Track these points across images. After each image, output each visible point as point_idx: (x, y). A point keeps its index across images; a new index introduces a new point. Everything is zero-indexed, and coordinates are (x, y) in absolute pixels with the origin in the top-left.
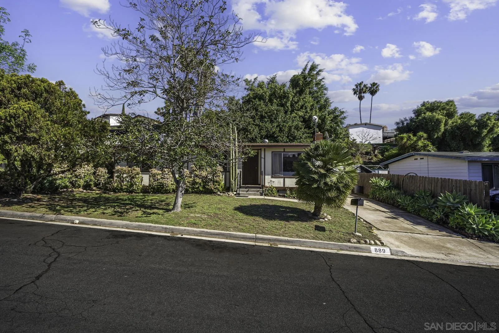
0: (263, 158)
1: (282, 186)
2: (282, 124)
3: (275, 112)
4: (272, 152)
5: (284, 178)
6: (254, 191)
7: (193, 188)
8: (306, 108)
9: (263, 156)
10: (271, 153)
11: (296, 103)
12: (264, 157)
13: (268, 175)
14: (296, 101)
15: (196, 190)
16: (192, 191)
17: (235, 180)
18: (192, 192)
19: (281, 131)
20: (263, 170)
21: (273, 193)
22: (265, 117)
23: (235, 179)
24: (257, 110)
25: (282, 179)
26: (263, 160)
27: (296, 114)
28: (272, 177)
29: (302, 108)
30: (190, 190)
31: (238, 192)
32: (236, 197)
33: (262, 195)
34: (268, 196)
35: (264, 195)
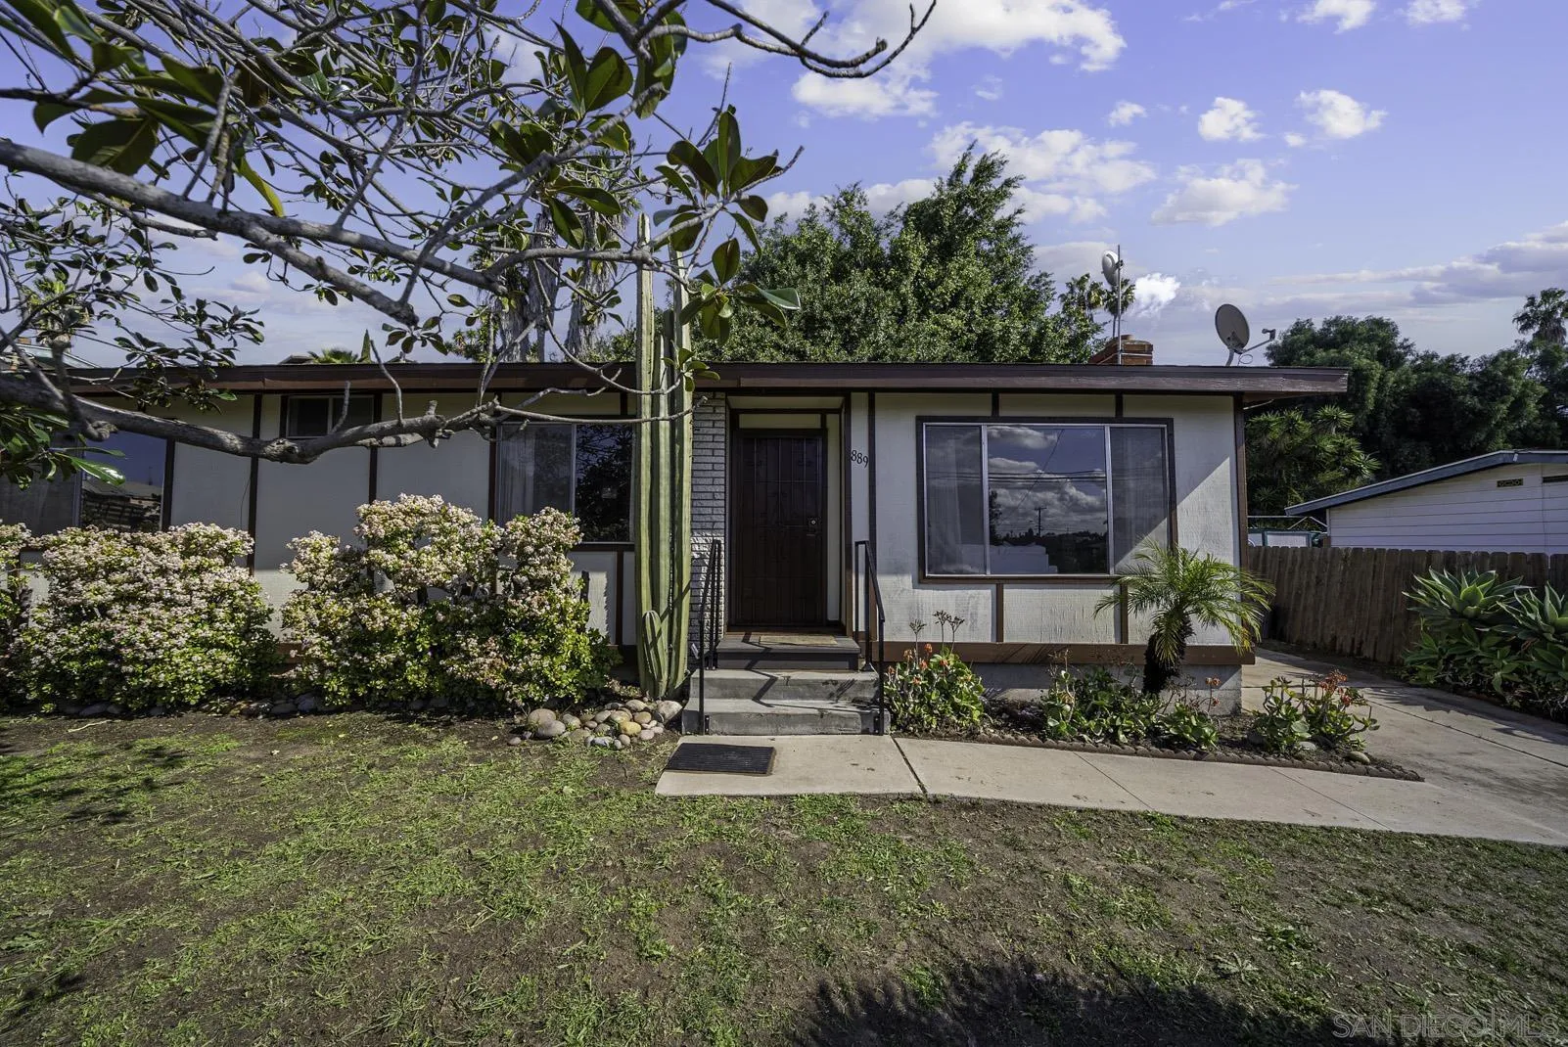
0: (857, 460)
1: (992, 639)
2: (890, 351)
4: (920, 420)
5: (999, 585)
6: (812, 690)
7: (360, 674)
9: (859, 444)
10: (912, 423)
11: (933, 286)
12: (865, 453)
13: (898, 570)
14: (933, 278)
15: (380, 684)
16: (354, 695)
17: (670, 612)
18: (357, 704)
20: (860, 532)
21: (956, 708)
23: (676, 603)
25: (988, 592)
26: (859, 472)
28: (922, 581)
29: (955, 303)
30: (333, 685)
31: (693, 704)
32: (671, 784)
33: (878, 730)
34: (925, 733)
35: (893, 722)
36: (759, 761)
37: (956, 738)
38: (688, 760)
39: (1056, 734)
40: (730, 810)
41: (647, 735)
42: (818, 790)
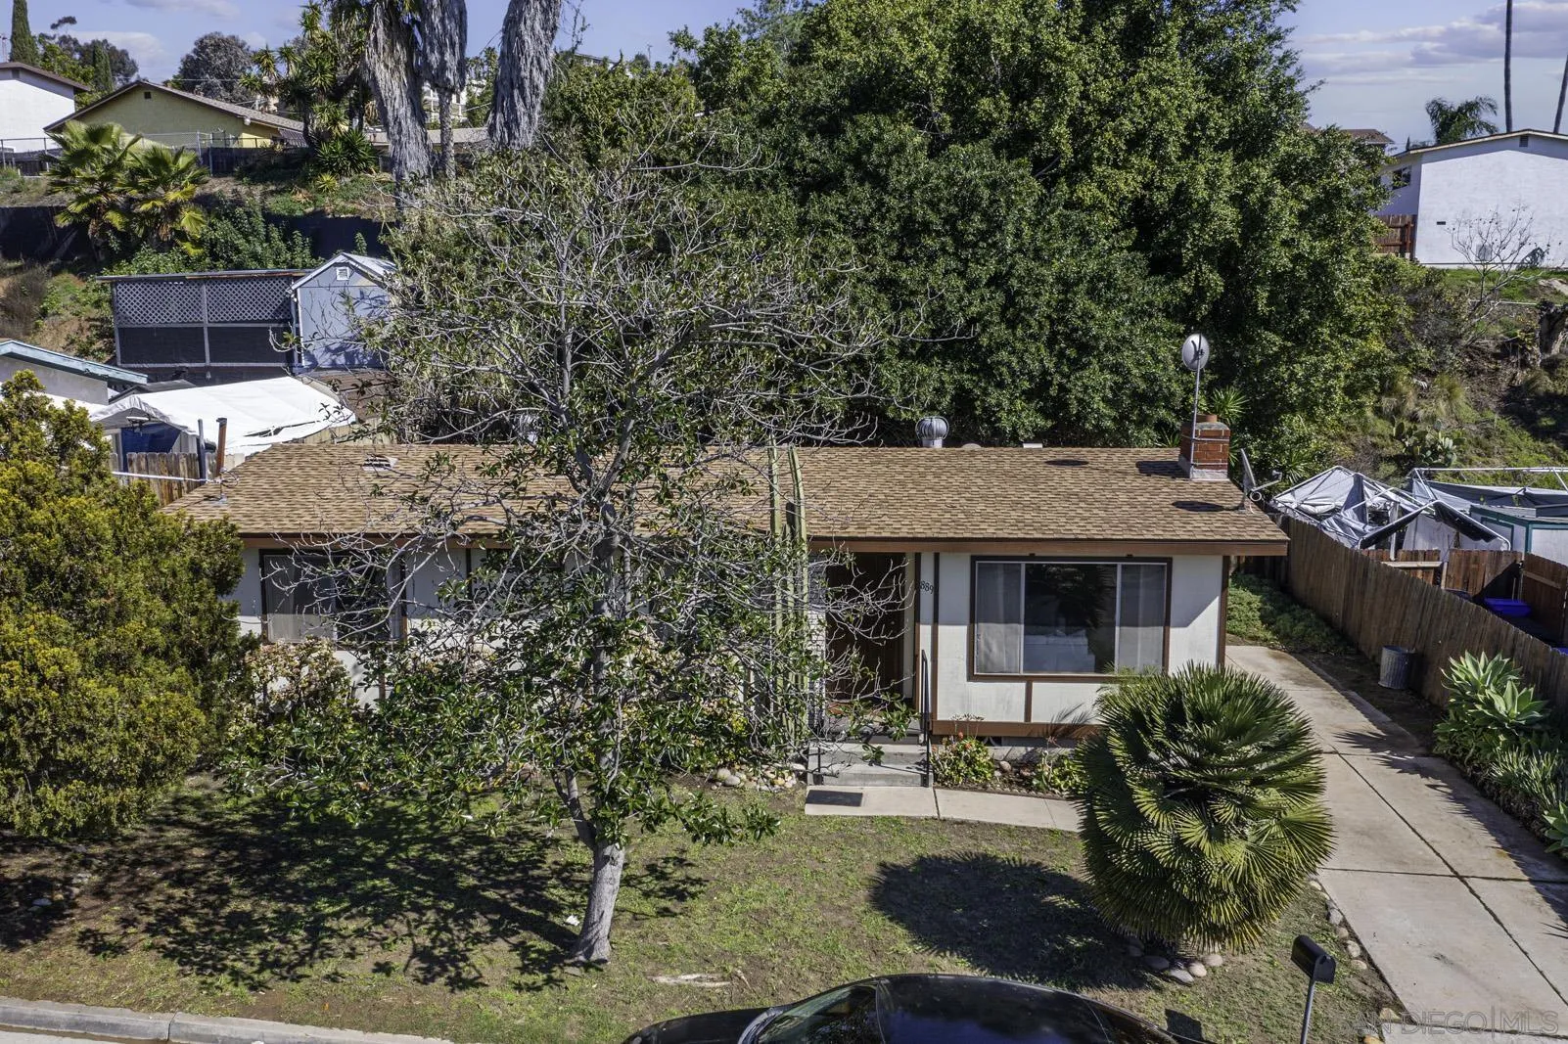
0: (927, 587)
1: (1021, 720)
3: (985, 193)
4: (974, 559)
5: (1029, 681)
8: (1160, 142)
9: (927, 577)
10: (968, 561)
12: (931, 583)
13: (953, 670)
19: (1013, 314)
21: (976, 773)
22: (926, 226)
24: (879, 182)
25: (1022, 686)
26: (926, 596)
27: (1101, 186)
28: (971, 677)
32: (811, 810)
33: (925, 783)
34: (955, 787)
35: (935, 780)
36: (855, 800)
37: (974, 789)
38: (816, 798)
39: (1038, 789)
40: (843, 821)
41: (789, 785)
42: (886, 814)
